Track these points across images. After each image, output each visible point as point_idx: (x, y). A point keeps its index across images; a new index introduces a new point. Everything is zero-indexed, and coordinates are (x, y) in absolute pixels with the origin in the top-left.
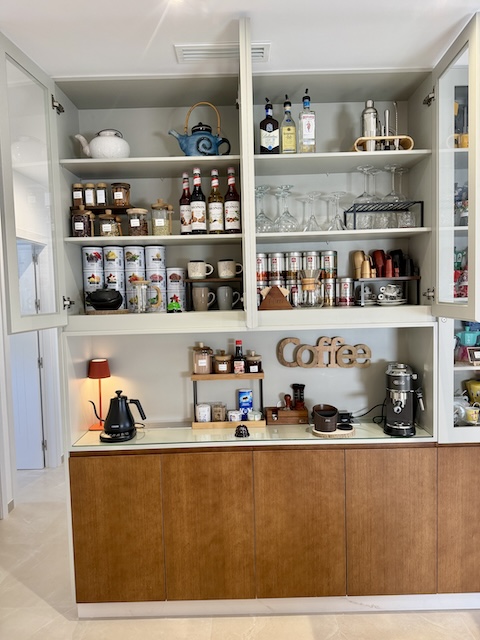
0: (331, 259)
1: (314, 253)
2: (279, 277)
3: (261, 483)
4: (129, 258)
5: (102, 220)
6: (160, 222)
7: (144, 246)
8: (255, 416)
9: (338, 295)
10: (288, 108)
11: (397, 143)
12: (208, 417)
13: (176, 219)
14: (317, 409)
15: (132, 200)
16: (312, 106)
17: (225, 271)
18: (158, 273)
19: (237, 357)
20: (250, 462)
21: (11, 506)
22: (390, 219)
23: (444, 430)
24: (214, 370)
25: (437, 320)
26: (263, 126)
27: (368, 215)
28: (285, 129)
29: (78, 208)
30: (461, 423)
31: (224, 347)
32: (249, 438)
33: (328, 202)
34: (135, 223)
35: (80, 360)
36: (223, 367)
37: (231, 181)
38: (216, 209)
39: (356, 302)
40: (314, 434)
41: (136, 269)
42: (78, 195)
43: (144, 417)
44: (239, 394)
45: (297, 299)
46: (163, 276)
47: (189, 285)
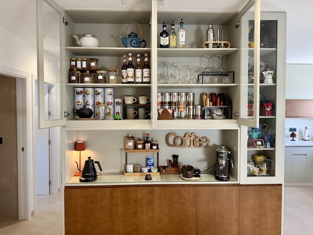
0: (192, 97)
1: (184, 94)
2: (167, 104)
3: (157, 202)
4: (96, 94)
5: (84, 75)
6: (112, 77)
7: (104, 88)
8: (154, 170)
9: (194, 114)
10: (173, 27)
11: (222, 45)
12: (132, 171)
13: (120, 76)
14: (184, 167)
15: (99, 66)
16: (184, 26)
17: (142, 101)
18: (110, 101)
19: (147, 142)
20: (152, 192)
21: (33, 213)
22: (219, 79)
23: (243, 178)
24: (135, 147)
25: (240, 127)
26: (161, 35)
27: (209, 76)
28: (171, 37)
29: (73, 70)
30: (251, 174)
31: (141, 136)
32: (152, 181)
33: (190, 70)
34: (100, 77)
35: (71, 142)
36: (140, 146)
37: (146, 60)
38: (139, 72)
39: (203, 117)
40: (182, 179)
41: (100, 99)
42: (73, 63)
43: (101, 170)
44: (147, 159)
45: (175, 115)
46: (113, 102)
47: (125, 107)
